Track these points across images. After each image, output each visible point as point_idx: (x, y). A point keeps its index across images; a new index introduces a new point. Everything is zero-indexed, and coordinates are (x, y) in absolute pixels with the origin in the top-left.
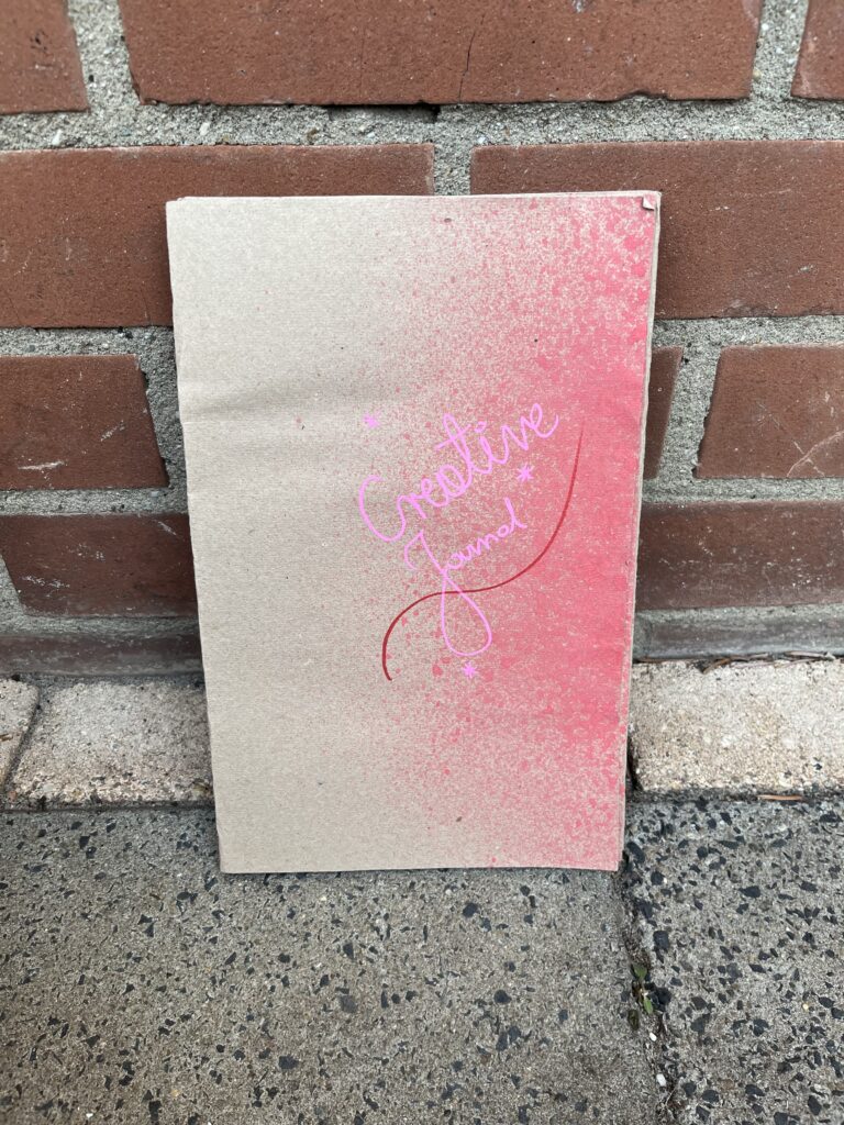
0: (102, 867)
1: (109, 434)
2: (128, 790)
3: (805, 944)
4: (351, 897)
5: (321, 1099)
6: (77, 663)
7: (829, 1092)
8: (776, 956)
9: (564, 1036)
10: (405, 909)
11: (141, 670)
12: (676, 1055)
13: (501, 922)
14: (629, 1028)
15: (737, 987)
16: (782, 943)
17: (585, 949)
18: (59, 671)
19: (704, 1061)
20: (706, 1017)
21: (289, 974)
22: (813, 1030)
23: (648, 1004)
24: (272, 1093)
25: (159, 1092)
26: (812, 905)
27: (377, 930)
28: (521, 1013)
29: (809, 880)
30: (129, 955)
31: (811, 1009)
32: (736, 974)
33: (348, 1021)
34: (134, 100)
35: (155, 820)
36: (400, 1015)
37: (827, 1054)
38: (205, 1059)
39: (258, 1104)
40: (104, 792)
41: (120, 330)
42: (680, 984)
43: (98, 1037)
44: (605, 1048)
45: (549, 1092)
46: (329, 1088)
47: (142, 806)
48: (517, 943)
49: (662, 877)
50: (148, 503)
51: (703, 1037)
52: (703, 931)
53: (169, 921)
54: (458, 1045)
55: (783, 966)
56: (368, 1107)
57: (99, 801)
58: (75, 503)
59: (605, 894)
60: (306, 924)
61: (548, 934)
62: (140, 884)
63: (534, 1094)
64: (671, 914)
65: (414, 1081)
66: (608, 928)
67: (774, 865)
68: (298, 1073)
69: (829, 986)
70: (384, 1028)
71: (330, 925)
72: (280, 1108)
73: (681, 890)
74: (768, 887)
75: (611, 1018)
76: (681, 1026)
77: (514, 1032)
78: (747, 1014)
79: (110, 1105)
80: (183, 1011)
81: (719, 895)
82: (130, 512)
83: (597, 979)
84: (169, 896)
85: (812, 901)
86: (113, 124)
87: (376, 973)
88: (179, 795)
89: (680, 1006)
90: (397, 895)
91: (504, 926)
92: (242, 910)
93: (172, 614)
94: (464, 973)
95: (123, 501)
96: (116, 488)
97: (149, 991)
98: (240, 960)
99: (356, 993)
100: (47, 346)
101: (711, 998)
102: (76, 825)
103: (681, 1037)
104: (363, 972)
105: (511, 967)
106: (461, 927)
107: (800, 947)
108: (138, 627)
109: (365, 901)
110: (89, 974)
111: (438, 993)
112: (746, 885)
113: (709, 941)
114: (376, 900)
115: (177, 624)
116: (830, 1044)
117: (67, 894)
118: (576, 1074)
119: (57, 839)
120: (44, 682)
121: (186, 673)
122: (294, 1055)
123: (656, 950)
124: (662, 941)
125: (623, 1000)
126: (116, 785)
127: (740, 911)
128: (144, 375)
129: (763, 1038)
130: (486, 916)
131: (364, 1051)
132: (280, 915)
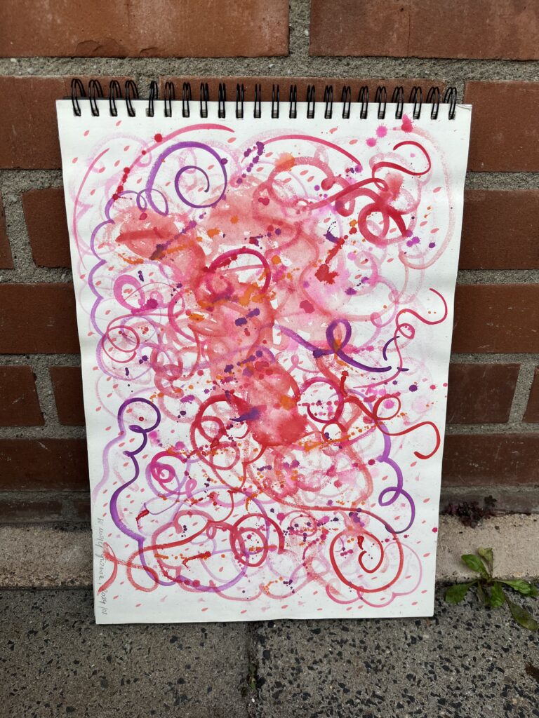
1: (17, 401)
2: (12, 581)
3: (337, 657)
9: (208, 699)
10: (141, 639)
11: (28, 520)
12: (262, 709)
13: (188, 645)
14: (241, 696)
15: (299, 677)
16: (326, 656)
17: (227, 659)
19: (275, 712)
20: (281, 692)
21: (78, 670)
22: (333, 698)
23: (253, 685)
26: (345, 637)
27: (125, 649)
28: (189, 688)
29: (346, 626)
31: (334, 688)
32: (300, 671)
33: (103, 691)
34: (34, 265)
35: (23, 595)
36: (129, 689)
37: (337, 710)
38: (30, 707)
41: (24, 355)
42: (271, 676)
44: (227, 705)
47: (18, 589)
48: (194, 655)
49: (274, 624)
50: (34, 433)
51: (277, 700)
52: (288, 650)
53: (22, 644)
54: (155, 703)
55: (324, 667)
59: (243, 633)
60: (90, 646)
61: (210, 652)
64: (274, 642)
66: (241, 648)
68: (74, 714)
69: (345, 677)
70: (120, 695)
71: (102, 647)
73: (281, 631)
75: (233, 691)
76: (267, 695)
77: (184, 697)
78: (301, 690)
80: (23, 685)
81: (300, 633)
82: (25, 438)
83: (230, 673)
84: (24, 632)
85: (345, 636)
86: (24, 274)
87: (121, 670)
88: (37, 583)
89: (269, 686)
90: (139, 632)
91: (189, 648)
92: (59, 639)
93: (45, 490)
94: (165, 670)
95: (22, 432)
96: (19, 426)
97: (8, 676)
98: (54, 663)
99: (109, 679)
101: (286, 683)
103: (266, 700)
104: (115, 669)
105: (189, 667)
106: (167, 648)
107: (335, 658)
108: (27, 497)
111: (150, 679)
112: (315, 628)
113: (290, 655)
114: (127, 635)
115: (47, 495)
116: (340, 705)
121: (51, 522)
122: (74, 706)
123: (263, 659)
124: (267, 655)
125: (241, 683)
126: (5, 579)
127: (308, 641)
128: (35, 374)
129: (307, 702)
130: (181, 643)
131: (108, 705)
132: (78, 642)
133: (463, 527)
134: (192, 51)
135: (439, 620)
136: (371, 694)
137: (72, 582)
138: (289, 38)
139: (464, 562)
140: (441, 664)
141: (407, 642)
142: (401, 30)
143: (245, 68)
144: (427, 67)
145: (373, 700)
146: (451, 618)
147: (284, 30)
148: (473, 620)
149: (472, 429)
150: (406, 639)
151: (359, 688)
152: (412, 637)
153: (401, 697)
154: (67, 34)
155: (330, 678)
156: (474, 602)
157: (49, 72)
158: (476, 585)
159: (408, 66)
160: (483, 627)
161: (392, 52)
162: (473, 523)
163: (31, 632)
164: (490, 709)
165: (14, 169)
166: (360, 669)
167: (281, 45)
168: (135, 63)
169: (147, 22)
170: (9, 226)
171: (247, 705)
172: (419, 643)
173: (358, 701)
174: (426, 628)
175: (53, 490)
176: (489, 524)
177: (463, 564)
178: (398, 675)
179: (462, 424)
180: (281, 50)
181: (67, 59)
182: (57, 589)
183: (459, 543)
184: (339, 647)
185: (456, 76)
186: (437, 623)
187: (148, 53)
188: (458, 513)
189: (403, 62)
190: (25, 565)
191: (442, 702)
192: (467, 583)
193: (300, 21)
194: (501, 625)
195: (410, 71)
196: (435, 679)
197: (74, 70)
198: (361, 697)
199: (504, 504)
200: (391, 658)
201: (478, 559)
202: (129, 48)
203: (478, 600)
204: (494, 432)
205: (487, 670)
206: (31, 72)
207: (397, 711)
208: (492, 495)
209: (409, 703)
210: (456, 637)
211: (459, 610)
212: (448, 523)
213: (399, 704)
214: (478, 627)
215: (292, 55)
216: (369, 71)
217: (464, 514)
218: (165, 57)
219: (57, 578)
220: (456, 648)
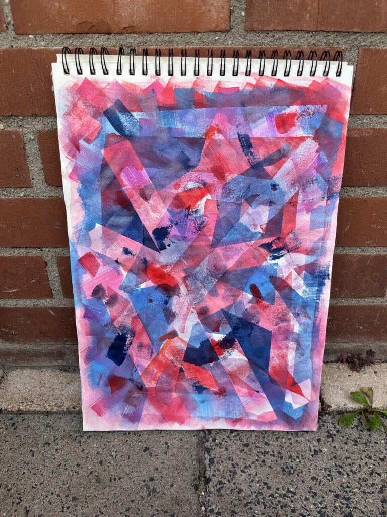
0: (19, 433)
1: (34, 281)
2: (31, 407)
3: (262, 463)
4: (105, 445)
5: (84, 510)
6: (18, 361)
7: (260, 514)
8: (251, 467)
9: (171, 492)
10: (123, 449)
11: (41, 364)
12: (209, 500)
14: (194, 490)
15: (235, 478)
16: (253, 463)
17: (184, 463)
18: (11, 364)
19: (219, 502)
20: (222, 487)
21: (79, 470)
22: (259, 493)
23: (202, 483)
24: (68, 508)
25: (29, 507)
26: (267, 450)
27: (112, 456)
29: (267, 442)
30: (25, 462)
31: (259, 486)
32: (235, 473)
33: (97, 486)
34: (45, 185)
35: (39, 417)
36: (115, 484)
37: (262, 501)
38: (47, 497)
39: (63, 512)
40: (22, 408)
41: (39, 248)
42: (215, 476)
43: (11, 489)
44: (184, 496)
45: (163, 510)
46: (88, 507)
47: (36, 413)
48: (161, 461)
49: (216, 439)
50: (46, 304)
51: (219, 494)
52: (227, 458)
53: (40, 452)
54: (134, 494)
55: (252, 471)
56: (100, 513)
57: (21, 411)
58: (21, 303)
59: (194, 445)
60: (87, 454)
61: (172, 458)
62: (31, 439)
63: (157, 511)
64: (217, 452)
65: (117, 506)
66: (193, 457)
67: (256, 436)
68: (78, 502)
69: (267, 478)
70: (109, 489)
71: (96, 454)
72: (70, 513)
73: (222, 444)
74: (253, 444)
75: (188, 487)
76: (213, 490)
77: (154, 491)
78: (236, 487)
79: (12, 511)
80: (41, 481)
81: (235, 446)
82: (39, 307)
83: (186, 474)
84: (41, 443)
85: (267, 449)
86: (39, 191)
87: (109, 471)
88: (49, 409)
89: (214, 483)
90: (121, 444)
91: (157, 455)
92: (66, 449)
93: (53, 343)
94: (140, 471)
95: (37, 303)
96: (35, 298)
97: (30, 474)
98: (62, 466)
99: (101, 477)
100: (15, 253)
101: (225, 481)
102: (11, 419)
103: (212, 493)
104: (105, 470)
105: (157, 469)
106: (142, 455)
107: (260, 464)
108: (41, 348)
109: (109, 446)
110: (10, 468)
111: (130, 478)
112: (245, 442)
113: (228, 462)
114: (113, 446)
115: (55, 347)
116: (264, 498)
117: (6, 442)
118: (173, 504)
119: (4, 423)
120: (6, 368)
121: (58, 366)
122: (77, 496)
123: (209, 464)
124: (212, 461)
125: (194, 481)
126: (27, 405)
127: (241, 452)
128: (46, 262)
129: (240, 495)
130: (151, 452)
131: (101, 496)
132: (79, 451)
133: (351, 372)
134: (160, 29)
135: (334, 438)
136: (286, 490)
137: (74, 408)
138: (230, 18)
139: (352, 397)
140: (336, 469)
141: (312, 454)
142: (312, 11)
143: (198, 40)
144: (331, 38)
145: (287, 495)
146: (343, 437)
147: (226, 12)
148: (359, 438)
149: (358, 301)
150: (311, 451)
151: (278, 486)
152: (315, 450)
153: (308, 492)
154: (70, 17)
155: (257, 479)
156: (359, 426)
157: (56, 45)
158: (361, 413)
159: (317, 38)
160: (366, 443)
161: (305, 27)
162: (359, 369)
163: (46, 443)
164: (371, 502)
165: (32, 116)
166: (278, 472)
167: (225, 23)
168: (119, 37)
169: (127, 8)
170: (28, 157)
171: (199, 497)
172: (320, 454)
173: (277, 495)
174: (325, 443)
175: (59, 343)
176: (369, 369)
177: (351, 399)
178: (305, 477)
179: (351, 298)
180: (224, 26)
181: (70, 36)
182: (63, 413)
183: (348, 383)
184: (263, 456)
185: (352, 45)
186: (333, 440)
187: (128, 30)
188: (348, 362)
189: (314, 34)
190: (41, 396)
191: (337, 496)
192: (354, 412)
193: (238, 5)
194: (379, 442)
195: (319, 41)
196: (332, 480)
197: (75, 43)
198: (279, 492)
199: (380, 355)
200: (300, 465)
201: (362, 395)
202: (114, 26)
203: (362, 424)
204: (374, 304)
205: (369, 474)
206: (44, 45)
207: (305, 503)
208: (372, 349)
209: (313, 497)
210: (347, 451)
211: (348, 431)
212: (340, 369)
213: (306, 497)
214: (362, 443)
215: (232, 30)
216: (288, 41)
217: (351, 362)
218: (140, 33)
219: (62, 406)
220: (347, 458)
